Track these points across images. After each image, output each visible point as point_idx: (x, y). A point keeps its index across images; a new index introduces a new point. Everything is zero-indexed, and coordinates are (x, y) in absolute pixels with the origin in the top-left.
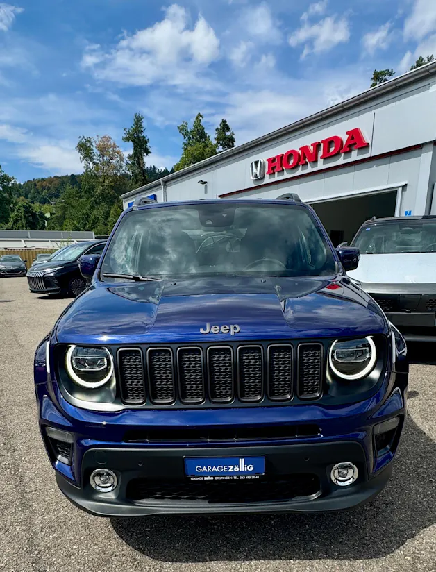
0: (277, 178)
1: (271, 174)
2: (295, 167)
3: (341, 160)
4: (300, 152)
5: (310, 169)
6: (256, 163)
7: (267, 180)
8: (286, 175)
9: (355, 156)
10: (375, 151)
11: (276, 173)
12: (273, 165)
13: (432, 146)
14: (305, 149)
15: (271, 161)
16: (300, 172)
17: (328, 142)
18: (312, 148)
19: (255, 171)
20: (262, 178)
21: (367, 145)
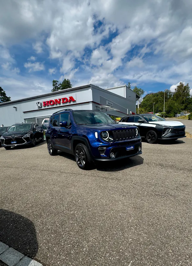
0: (47, 107)
1: (45, 106)
2: (53, 105)
3: (68, 104)
4: (55, 101)
5: (58, 105)
6: (39, 103)
7: (43, 108)
8: (50, 107)
9: (72, 103)
10: (77, 102)
11: (47, 106)
12: (45, 104)
13: (92, 102)
14: (56, 100)
15: (44, 102)
16: (55, 106)
17: (64, 99)
18: (58, 100)
19: (38, 105)
20: (42, 107)
21: (75, 101)
